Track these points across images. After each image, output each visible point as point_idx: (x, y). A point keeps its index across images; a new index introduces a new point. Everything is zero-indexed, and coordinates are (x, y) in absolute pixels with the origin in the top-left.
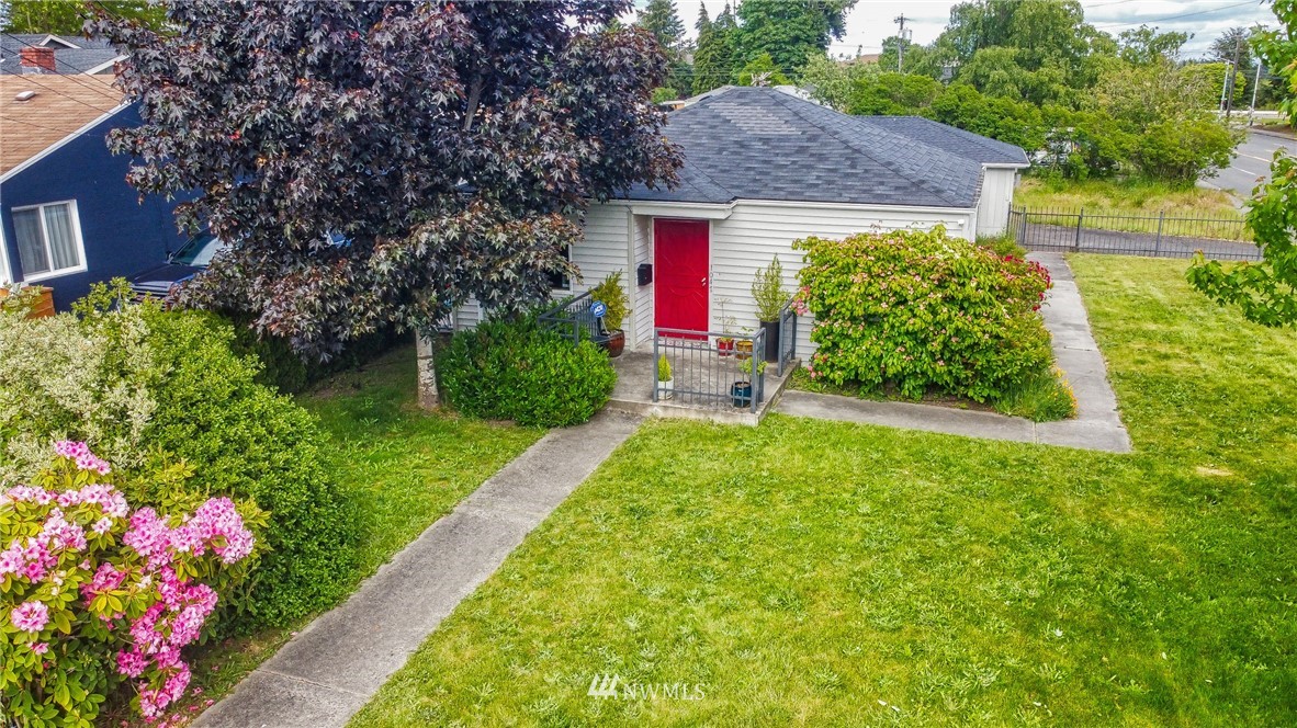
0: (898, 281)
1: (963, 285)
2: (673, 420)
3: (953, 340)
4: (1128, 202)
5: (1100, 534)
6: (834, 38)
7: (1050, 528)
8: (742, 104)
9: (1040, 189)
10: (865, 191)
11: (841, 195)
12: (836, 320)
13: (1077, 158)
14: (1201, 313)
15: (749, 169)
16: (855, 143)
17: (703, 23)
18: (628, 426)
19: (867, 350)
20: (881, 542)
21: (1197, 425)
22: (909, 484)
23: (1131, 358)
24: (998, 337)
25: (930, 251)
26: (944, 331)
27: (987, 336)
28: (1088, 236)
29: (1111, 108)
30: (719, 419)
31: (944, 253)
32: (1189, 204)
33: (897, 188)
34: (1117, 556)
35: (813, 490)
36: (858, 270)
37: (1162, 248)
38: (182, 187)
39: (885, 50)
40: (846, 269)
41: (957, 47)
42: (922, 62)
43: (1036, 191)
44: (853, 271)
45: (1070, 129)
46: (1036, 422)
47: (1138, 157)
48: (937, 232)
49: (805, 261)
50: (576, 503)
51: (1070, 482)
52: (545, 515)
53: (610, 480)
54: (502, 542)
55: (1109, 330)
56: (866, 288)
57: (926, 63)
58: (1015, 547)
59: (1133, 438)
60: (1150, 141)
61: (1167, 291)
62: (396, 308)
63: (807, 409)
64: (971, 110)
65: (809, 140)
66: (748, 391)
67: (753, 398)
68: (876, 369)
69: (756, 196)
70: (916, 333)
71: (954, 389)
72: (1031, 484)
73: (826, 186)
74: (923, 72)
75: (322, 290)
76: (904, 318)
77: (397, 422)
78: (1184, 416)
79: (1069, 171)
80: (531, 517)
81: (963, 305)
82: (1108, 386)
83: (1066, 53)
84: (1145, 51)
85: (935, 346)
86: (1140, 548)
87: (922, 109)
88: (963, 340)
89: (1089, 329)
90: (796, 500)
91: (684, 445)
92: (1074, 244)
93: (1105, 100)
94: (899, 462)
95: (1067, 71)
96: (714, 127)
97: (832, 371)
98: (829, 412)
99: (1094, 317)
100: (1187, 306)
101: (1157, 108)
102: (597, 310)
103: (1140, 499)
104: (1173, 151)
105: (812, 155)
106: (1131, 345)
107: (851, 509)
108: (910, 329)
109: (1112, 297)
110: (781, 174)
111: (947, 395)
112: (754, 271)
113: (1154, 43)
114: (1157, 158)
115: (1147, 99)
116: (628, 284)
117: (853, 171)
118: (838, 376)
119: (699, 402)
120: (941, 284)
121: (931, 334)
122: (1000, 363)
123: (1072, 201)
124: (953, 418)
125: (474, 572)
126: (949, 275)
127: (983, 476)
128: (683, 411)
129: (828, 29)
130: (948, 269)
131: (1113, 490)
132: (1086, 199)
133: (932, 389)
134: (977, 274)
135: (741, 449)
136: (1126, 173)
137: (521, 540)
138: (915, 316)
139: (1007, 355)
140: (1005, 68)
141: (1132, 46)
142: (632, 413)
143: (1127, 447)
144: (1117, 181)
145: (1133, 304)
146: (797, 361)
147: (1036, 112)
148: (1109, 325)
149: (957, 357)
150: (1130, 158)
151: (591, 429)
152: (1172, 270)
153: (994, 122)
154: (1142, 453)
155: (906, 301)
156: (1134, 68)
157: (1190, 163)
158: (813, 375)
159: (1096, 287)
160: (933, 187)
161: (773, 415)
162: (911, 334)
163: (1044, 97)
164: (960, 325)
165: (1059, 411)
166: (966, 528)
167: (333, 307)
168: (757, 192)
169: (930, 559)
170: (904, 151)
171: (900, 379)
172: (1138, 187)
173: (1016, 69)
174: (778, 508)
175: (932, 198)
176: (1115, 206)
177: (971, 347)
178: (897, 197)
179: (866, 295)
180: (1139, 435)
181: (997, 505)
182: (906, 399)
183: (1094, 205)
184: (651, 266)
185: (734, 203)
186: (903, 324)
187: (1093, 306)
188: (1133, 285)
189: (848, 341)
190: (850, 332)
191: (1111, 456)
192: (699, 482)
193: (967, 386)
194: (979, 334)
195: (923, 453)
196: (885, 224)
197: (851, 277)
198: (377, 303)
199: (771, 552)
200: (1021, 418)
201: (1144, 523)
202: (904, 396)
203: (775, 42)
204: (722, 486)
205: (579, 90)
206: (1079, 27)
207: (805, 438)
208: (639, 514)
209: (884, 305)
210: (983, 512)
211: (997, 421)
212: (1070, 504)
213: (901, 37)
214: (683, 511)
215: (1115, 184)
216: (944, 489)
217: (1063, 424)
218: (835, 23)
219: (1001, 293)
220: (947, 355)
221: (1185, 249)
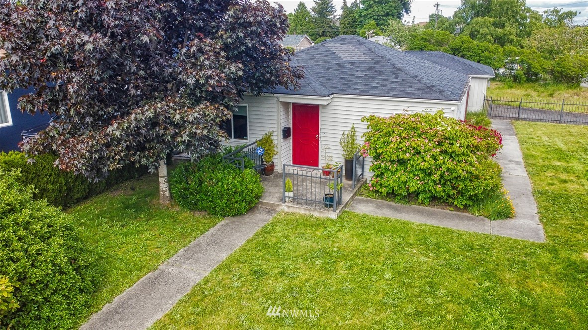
0: (416, 142)
1: (452, 144)
2: (292, 214)
3: (446, 174)
4: (545, 94)
5: (525, 299)
6: (405, 14)
7: (495, 293)
8: (342, 44)
9: (501, 87)
10: (401, 91)
11: (388, 93)
12: (383, 161)
13: (521, 72)
14: (584, 156)
15: (342, 78)
16: (399, 65)
17: (345, 7)
18: (266, 217)
19: (399, 178)
20: (394, 300)
21: (583, 225)
22: (415, 259)
23: (546, 182)
24: (471, 173)
25: (434, 125)
26: (441, 169)
27: (465, 173)
28: (524, 111)
29: (538, 48)
30: (316, 214)
31: (442, 126)
32: (577, 95)
33: (419, 90)
34: (535, 315)
35: (360, 262)
36: (395, 135)
37: (563, 119)
38: (18, 87)
39: (430, 20)
40: (388, 134)
41: (463, 18)
42: (446, 25)
43: (499, 88)
44: (392, 135)
45: (517, 58)
46: (491, 220)
47: (552, 72)
48: (439, 114)
49: (368, 128)
50: (225, 267)
51: (509, 261)
52: (207, 274)
53: (249, 251)
54: (178, 291)
55: (534, 164)
56: (398, 145)
57: (447, 26)
58: (474, 307)
59: (546, 232)
60: (558, 64)
61: (566, 143)
62: (135, 154)
63: (366, 209)
64: (468, 48)
65: (375, 63)
66: (332, 200)
67: (335, 204)
68: (404, 188)
69: (344, 93)
70: (425, 170)
71: (447, 199)
72: (486, 262)
73: (381, 88)
74: (446, 29)
75: (90, 147)
76: (419, 161)
77: (144, 211)
78: (576, 219)
79: (516, 79)
80: (199, 274)
81: (452, 155)
82: (533, 198)
83: (517, 21)
84: (555, 20)
85: (436, 177)
86: (549, 310)
87: (444, 47)
88: (452, 174)
89: (523, 164)
90: (350, 268)
91: (294, 230)
92: (517, 116)
93: (535, 44)
94: (411, 245)
95: (517, 30)
96: (326, 56)
97: (381, 188)
98: (377, 211)
99: (526, 157)
100: (576, 151)
101: (561, 47)
102: (259, 151)
103: (549, 274)
104: (570, 69)
105: (376, 71)
106: (546, 174)
107: (380, 275)
108: (422, 168)
109: (536, 146)
110: (358, 81)
111: (443, 202)
112: (342, 132)
113: (560, 16)
114: (561, 73)
115: (556, 43)
116: (277, 138)
117: (397, 80)
118: (383, 190)
119: (307, 204)
120: (440, 144)
121: (434, 171)
122: (472, 188)
123: (517, 94)
124: (445, 216)
125: (156, 311)
126: (444, 138)
127: (459, 256)
128: (298, 209)
129: (403, 10)
130: (444, 135)
131: (534, 268)
132: (524, 93)
133: (434, 199)
134: (460, 138)
135: (325, 233)
136: (545, 79)
137: (189, 290)
138: (425, 161)
139: (476, 183)
140: (487, 28)
141: (549, 17)
142: (271, 210)
143: (542, 239)
144: (540, 84)
145: (547, 150)
146: (364, 180)
147: (501, 49)
148: (533, 162)
149: (448, 183)
150: (547, 72)
151: (247, 218)
152: (569, 131)
153: (479, 54)
154: (551, 242)
155: (420, 152)
156: (550, 28)
157: (578, 75)
158: (371, 189)
159: (528, 140)
160: (439, 89)
161: (346, 212)
162: (422, 170)
163: (505, 42)
164: (450, 166)
165: (505, 214)
166: (446, 291)
167: (96, 156)
168: (345, 91)
169: (422, 313)
170: (427, 69)
171: (417, 194)
172: (551, 87)
173: (492, 29)
174: (338, 273)
175: (438, 96)
176: (539, 96)
177: (456, 178)
178: (419, 95)
179: (398, 149)
180: (549, 230)
181: (465, 276)
182: (420, 204)
183: (528, 96)
184: (289, 128)
185: (332, 96)
186: (418, 165)
187: (526, 151)
188: (547, 139)
189: (389, 172)
190: (390, 168)
191: (533, 244)
192: (297, 254)
193: (454, 199)
194: (460, 172)
195: (425, 239)
196: (411, 109)
197: (391, 138)
198: (122, 151)
199: (328, 304)
200: (483, 217)
201: (552, 293)
202: (419, 203)
203: (378, 16)
204: (309, 257)
205: (234, 36)
206: (523, 8)
207: (361, 227)
208: (259, 274)
209: (408, 154)
210: (456, 280)
211: (469, 219)
212: (508, 276)
213: (437, 13)
214: (283, 274)
215: (539, 85)
216: (435, 263)
217: (506, 221)
218: (406, 7)
219: (473, 149)
220: (443, 182)
221: (575, 120)
